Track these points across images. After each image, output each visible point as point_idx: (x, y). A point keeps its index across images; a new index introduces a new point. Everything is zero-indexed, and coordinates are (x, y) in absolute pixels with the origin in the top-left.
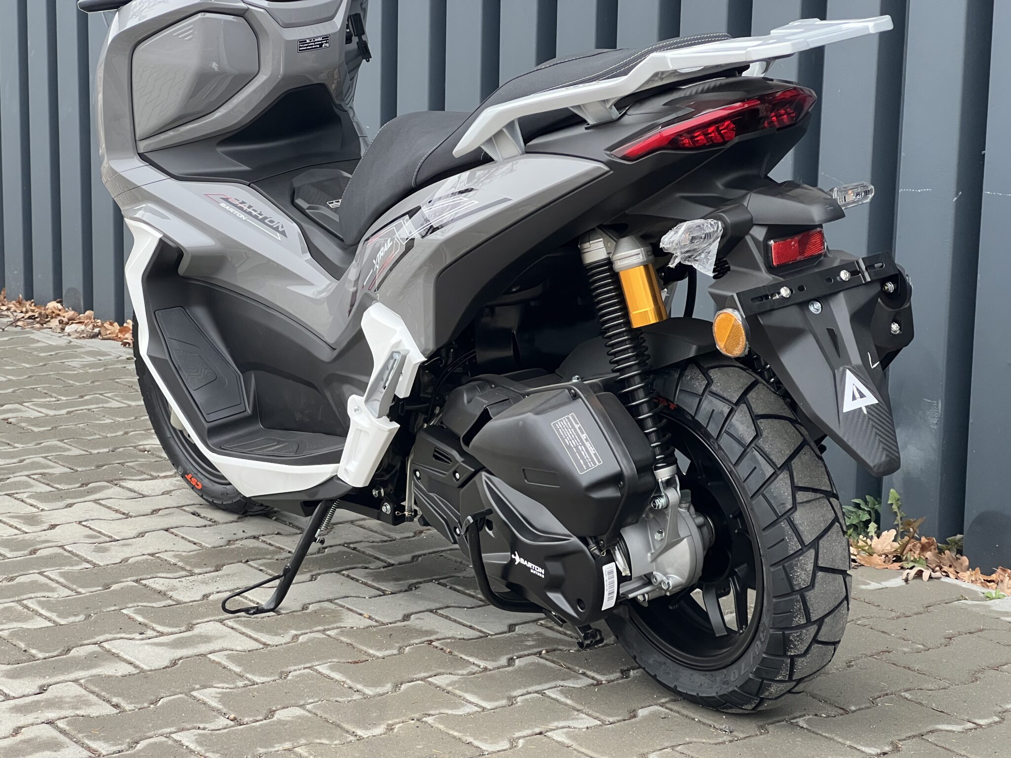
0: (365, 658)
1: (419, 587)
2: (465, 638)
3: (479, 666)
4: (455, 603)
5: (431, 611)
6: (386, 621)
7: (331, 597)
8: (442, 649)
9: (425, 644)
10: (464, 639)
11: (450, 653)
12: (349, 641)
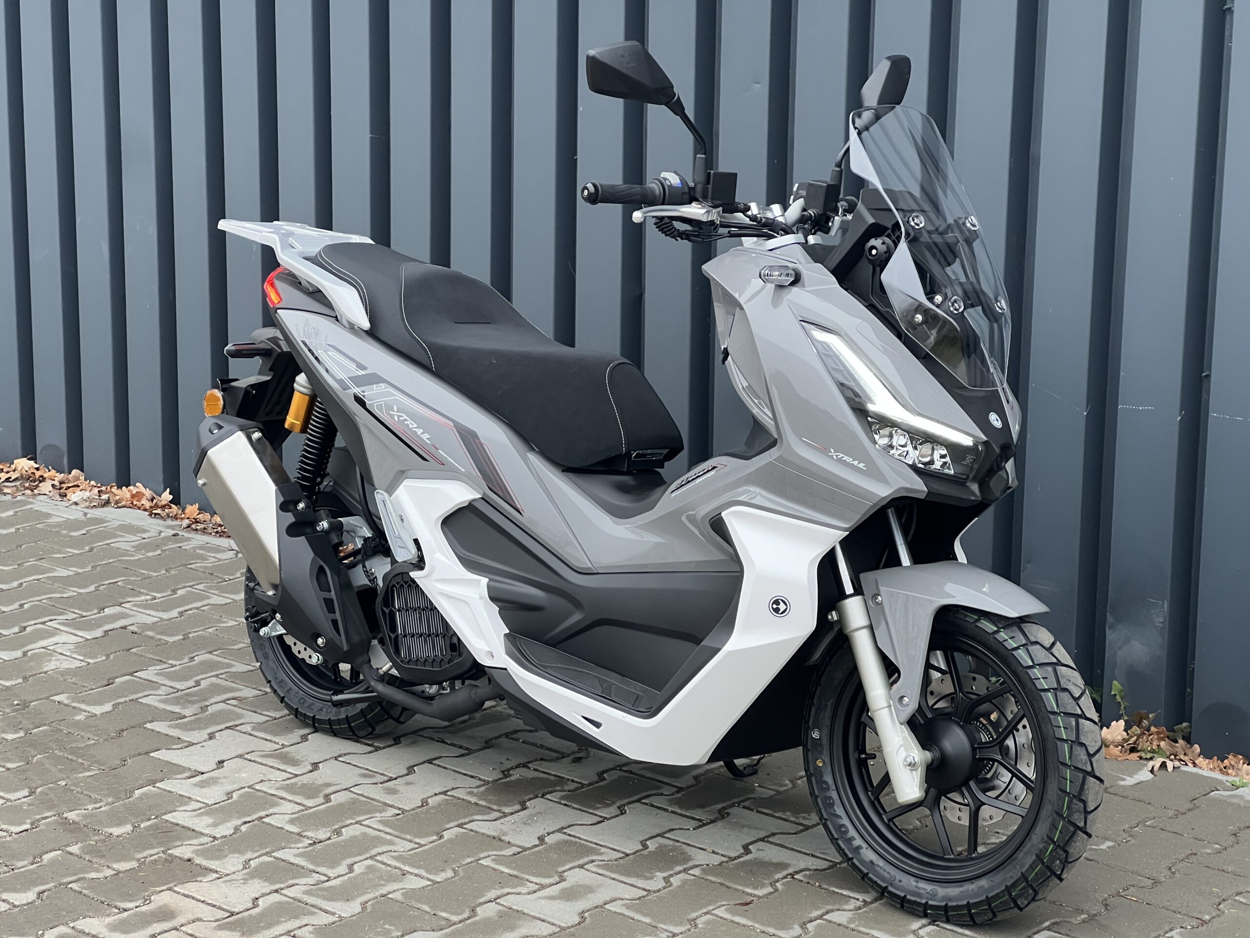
0: (749, 899)
1: (728, 814)
2: (819, 868)
3: (858, 900)
4: (777, 829)
5: (762, 840)
6: (733, 854)
7: (658, 831)
8: (808, 883)
9: (789, 879)
10: (817, 870)
11: (819, 886)
12: (719, 881)
